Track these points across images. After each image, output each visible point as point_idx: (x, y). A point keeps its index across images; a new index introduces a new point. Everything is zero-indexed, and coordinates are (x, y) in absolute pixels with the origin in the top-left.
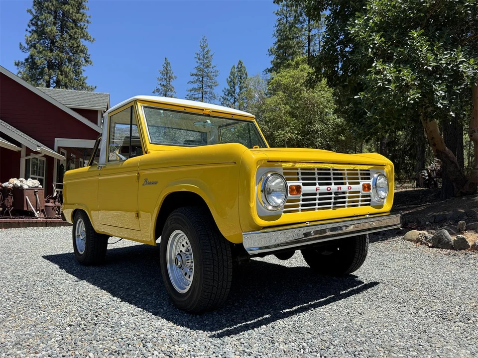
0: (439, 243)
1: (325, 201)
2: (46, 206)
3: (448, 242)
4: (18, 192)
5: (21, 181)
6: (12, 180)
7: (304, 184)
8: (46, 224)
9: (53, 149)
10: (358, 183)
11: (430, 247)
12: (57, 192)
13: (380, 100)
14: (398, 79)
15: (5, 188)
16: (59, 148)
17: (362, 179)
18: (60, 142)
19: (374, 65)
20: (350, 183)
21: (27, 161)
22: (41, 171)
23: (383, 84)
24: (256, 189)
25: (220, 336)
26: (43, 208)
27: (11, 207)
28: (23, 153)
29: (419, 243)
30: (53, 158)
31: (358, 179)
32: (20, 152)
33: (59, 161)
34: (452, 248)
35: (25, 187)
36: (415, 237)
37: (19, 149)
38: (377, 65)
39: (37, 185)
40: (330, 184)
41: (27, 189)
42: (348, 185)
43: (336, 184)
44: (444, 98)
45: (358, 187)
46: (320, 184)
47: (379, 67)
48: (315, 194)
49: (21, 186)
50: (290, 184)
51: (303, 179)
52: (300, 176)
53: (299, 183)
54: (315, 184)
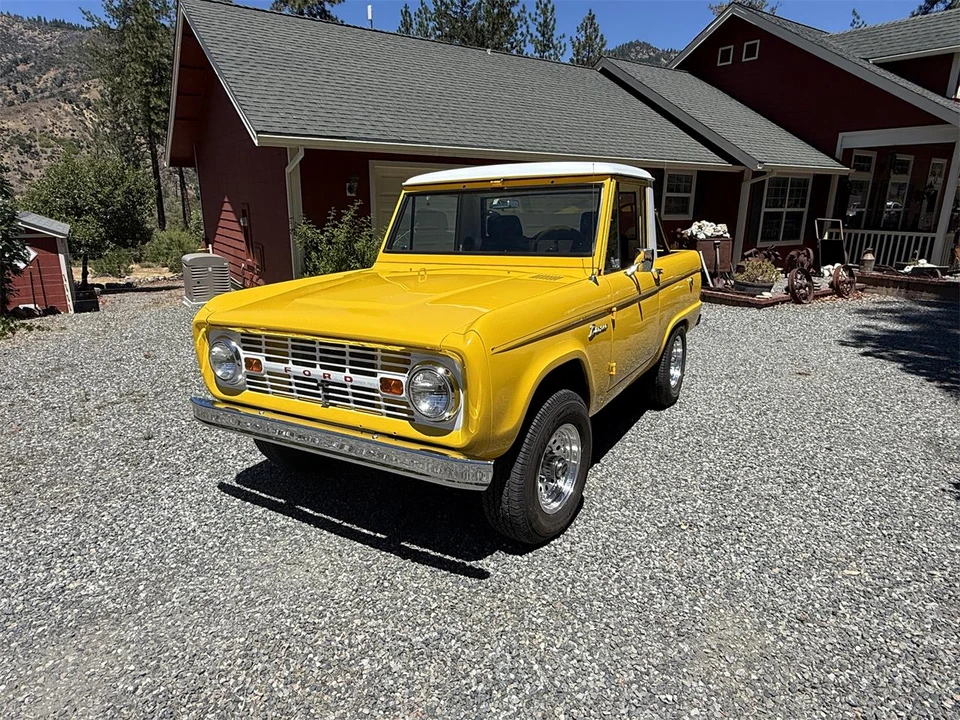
1: (309, 390)
7: (268, 359)
10: (374, 375)
17: (384, 368)
18: (850, 140)
20: (352, 371)
21: (758, 185)
22: (796, 198)
28: (748, 174)
31: (373, 366)
32: (742, 173)
35: (701, 237)
40: (314, 366)
41: (702, 240)
42: (347, 373)
43: (322, 367)
45: (374, 382)
46: (294, 363)
48: (288, 376)
49: (696, 235)
50: (244, 355)
51: (267, 352)
52: (263, 347)
53: (261, 357)
54: (286, 362)
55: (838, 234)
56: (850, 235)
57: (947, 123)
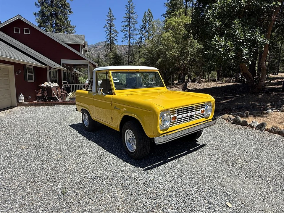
0: (236, 122)
1: (186, 119)
2: (61, 95)
3: (239, 122)
4: (49, 89)
5: (50, 84)
6: (45, 83)
7: (178, 115)
8: (63, 104)
9: (60, 65)
10: (200, 110)
11: (232, 123)
12: (64, 85)
13: (216, 55)
14: (225, 45)
15: (43, 87)
16: (63, 64)
17: (201, 108)
18: (63, 61)
19: (215, 38)
21: (50, 73)
22: (56, 76)
23: (219, 47)
24: (160, 121)
25: (146, 170)
26: (61, 96)
27: (47, 96)
28: (48, 69)
29: (228, 121)
30: (61, 70)
31: (199, 108)
32: (46, 68)
33: (63, 71)
34: (241, 125)
35: (52, 87)
36: (226, 118)
37: (46, 67)
38: (217, 38)
39: (57, 86)
40: (188, 113)
41: (53, 88)
42: (195, 112)
43: (190, 112)
44: (247, 54)
45: (200, 112)
46: (184, 114)
47: (217, 39)
48: (182, 118)
49: (50, 86)
50: (172, 116)
51: (177, 113)
52: (176, 112)
53: (176, 115)
54: (182, 114)
55: (67, 85)
56: (71, 85)
57: (86, 60)
